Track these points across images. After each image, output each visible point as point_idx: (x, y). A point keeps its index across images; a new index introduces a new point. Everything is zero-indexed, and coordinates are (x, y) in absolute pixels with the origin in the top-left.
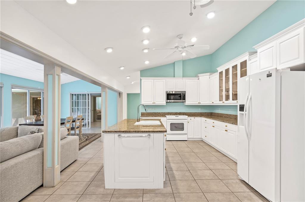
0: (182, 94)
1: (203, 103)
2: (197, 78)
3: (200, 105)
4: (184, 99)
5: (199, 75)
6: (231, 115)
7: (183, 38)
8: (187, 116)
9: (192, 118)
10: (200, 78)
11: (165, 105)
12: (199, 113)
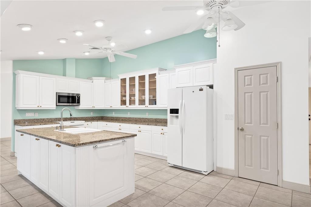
0: (76, 97)
1: (97, 107)
2: (91, 81)
3: (94, 109)
4: (79, 102)
5: (94, 78)
6: (130, 118)
7: (111, 40)
8: (84, 121)
9: (89, 123)
10: (94, 81)
11: (55, 109)
12: (90, 117)
